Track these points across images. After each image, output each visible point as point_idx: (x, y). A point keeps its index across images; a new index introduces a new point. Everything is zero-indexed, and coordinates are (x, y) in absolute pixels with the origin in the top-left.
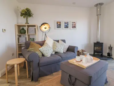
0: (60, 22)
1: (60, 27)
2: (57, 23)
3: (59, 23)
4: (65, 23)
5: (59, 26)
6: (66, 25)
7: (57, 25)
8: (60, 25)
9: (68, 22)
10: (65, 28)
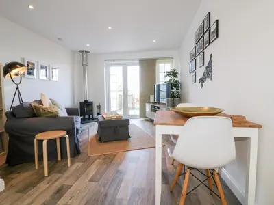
0: (33, 64)
2: (28, 65)
4: (42, 67)
5: (31, 71)
7: (28, 69)
8: (33, 69)
9: (46, 67)
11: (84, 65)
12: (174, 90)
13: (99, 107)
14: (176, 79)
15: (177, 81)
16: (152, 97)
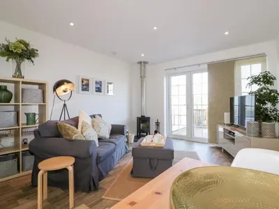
0: (88, 80)
1: (88, 90)
2: (83, 82)
3: (85, 82)
4: (96, 83)
5: (85, 87)
6: (99, 86)
7: (83, 85)
8: (87, 85)
9: (101, 82)
10: (96, 91)
11: (142, 77)
12: (269, 105)
13: (158, 124)
14: (271, 87)
15: (271, 91)
16: (227, 116)
